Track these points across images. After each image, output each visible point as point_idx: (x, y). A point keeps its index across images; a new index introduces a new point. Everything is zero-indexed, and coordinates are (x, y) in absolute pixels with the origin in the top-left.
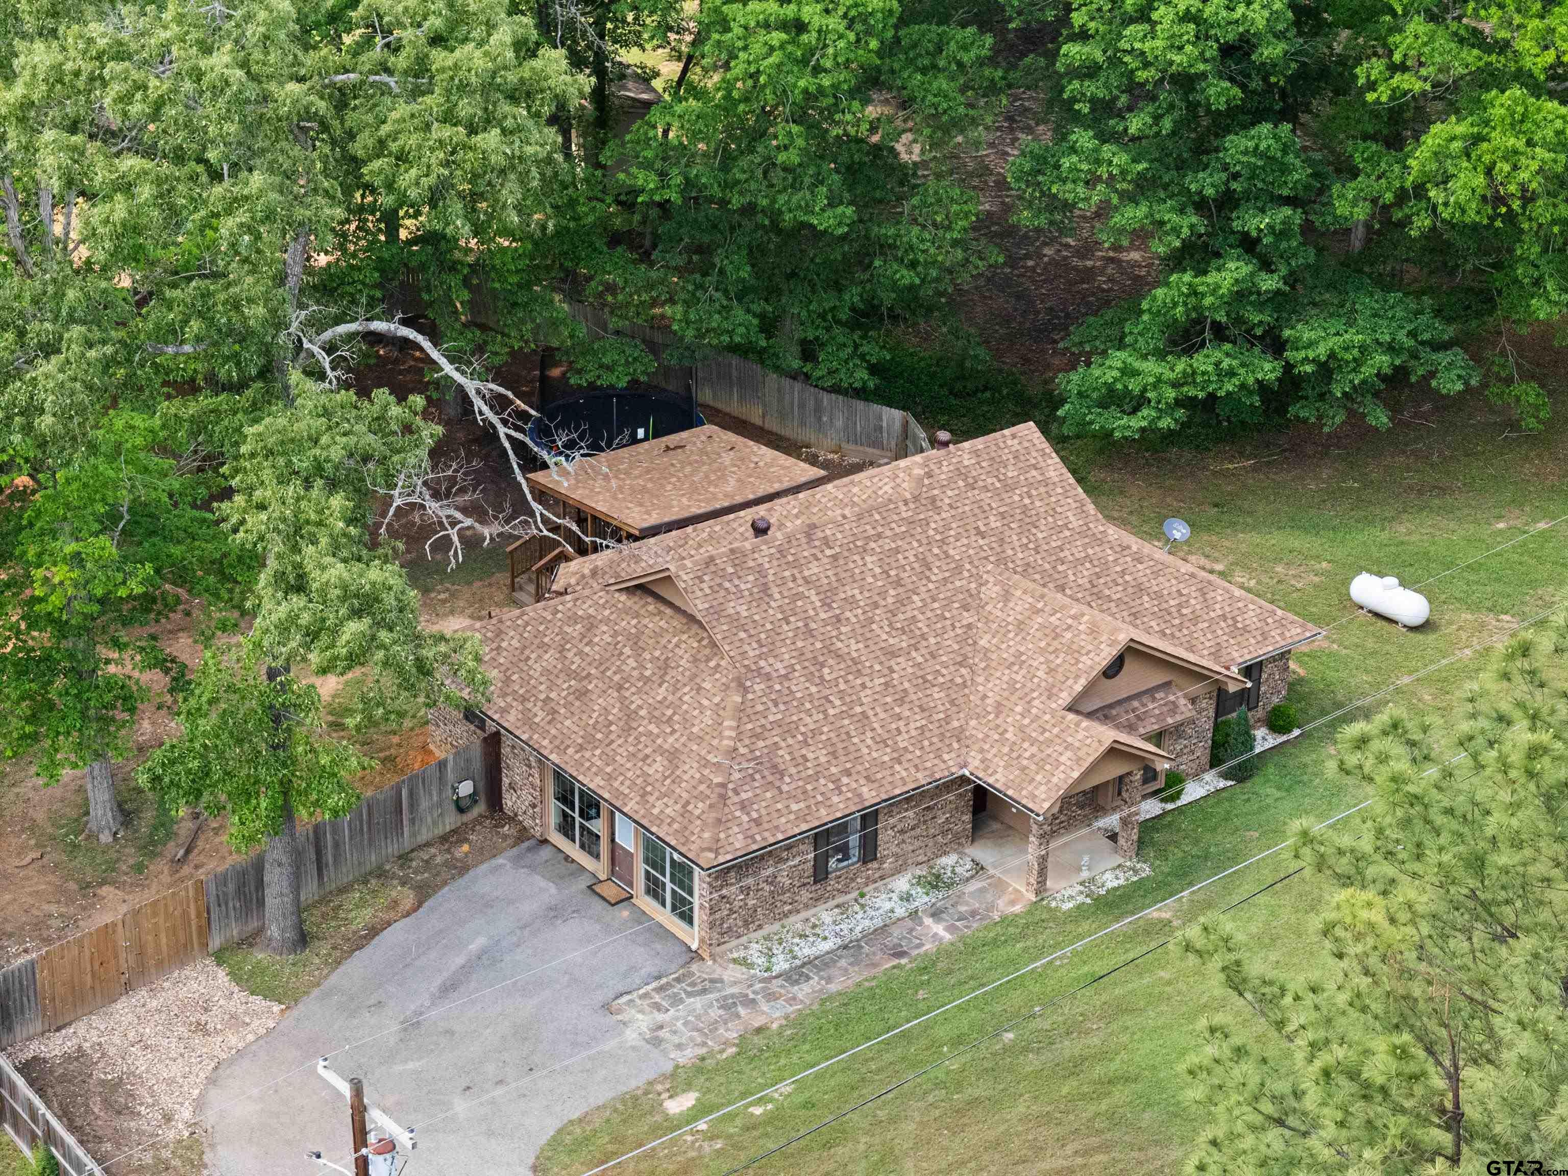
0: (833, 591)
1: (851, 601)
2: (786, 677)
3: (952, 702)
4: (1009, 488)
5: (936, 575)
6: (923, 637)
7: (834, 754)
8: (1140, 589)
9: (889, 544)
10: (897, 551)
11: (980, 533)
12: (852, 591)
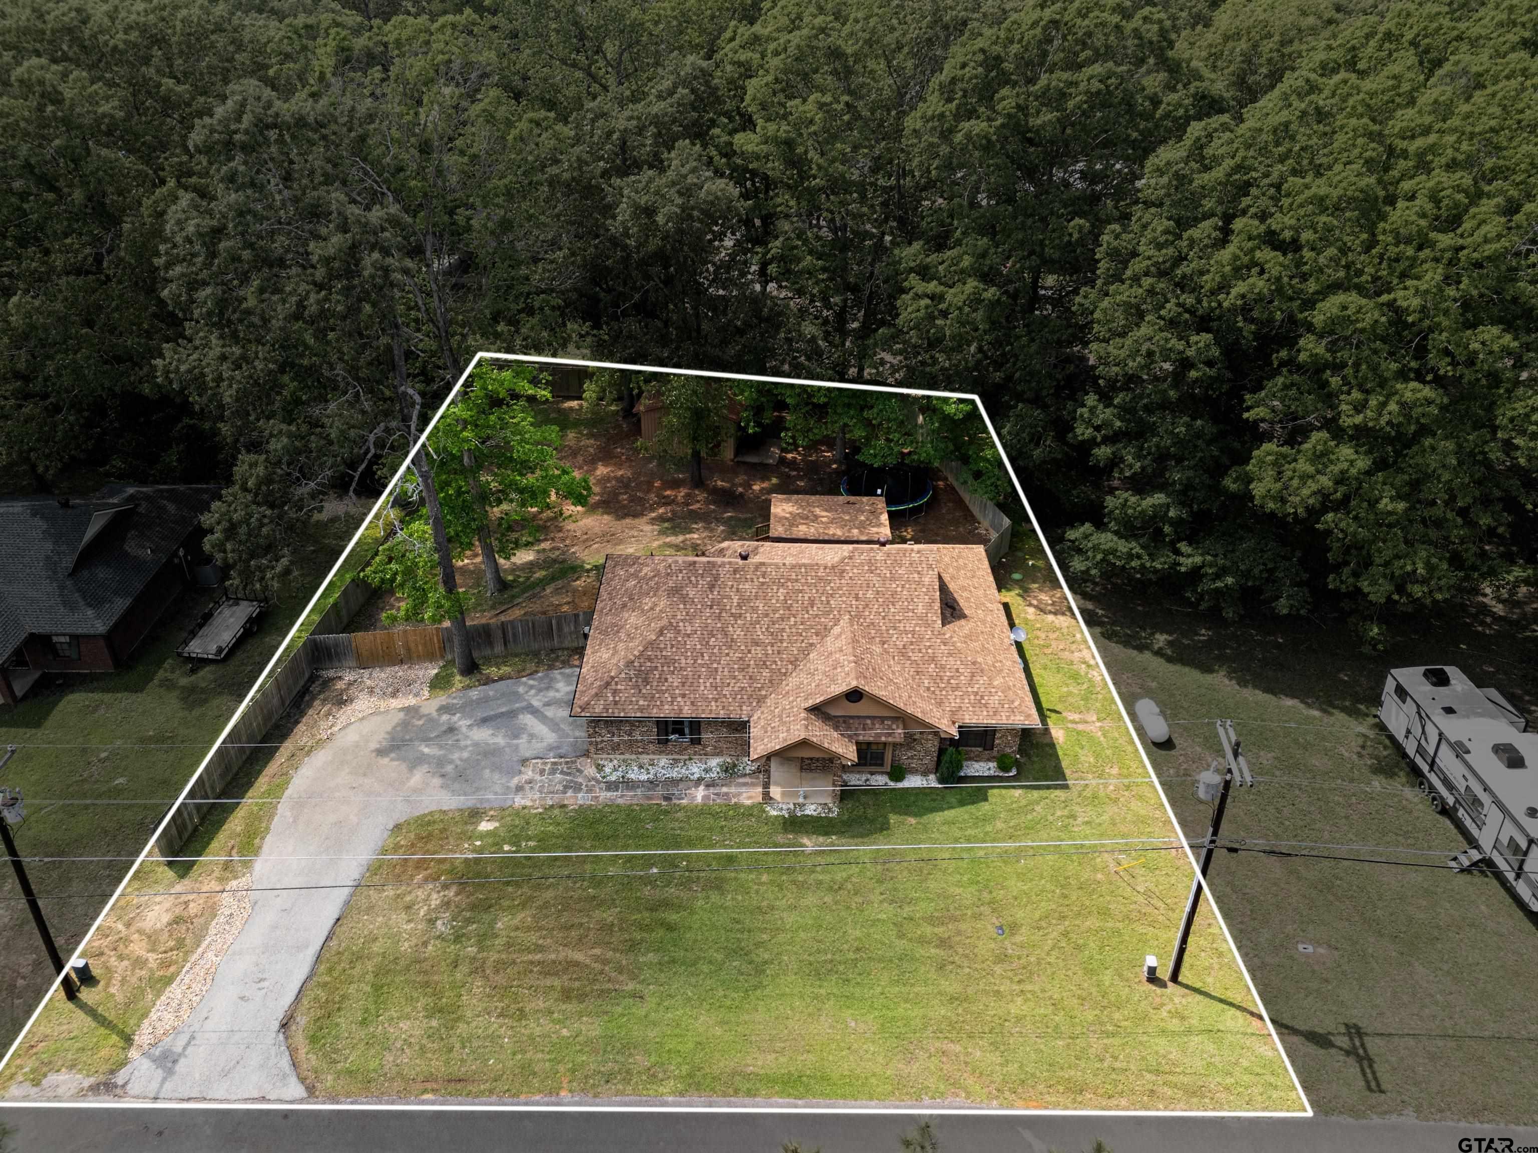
0: (749, 600)
1: (755, 609)
2: (689, 636)
3: (771, 681)
4: (893, 579)
5: (814, 611)
6: (781, 641)
7: (683, 684)
8: (933, 659)
9: (798, 586)
10: (801, 591)
11: (857, 598)
12: (760, 604)
